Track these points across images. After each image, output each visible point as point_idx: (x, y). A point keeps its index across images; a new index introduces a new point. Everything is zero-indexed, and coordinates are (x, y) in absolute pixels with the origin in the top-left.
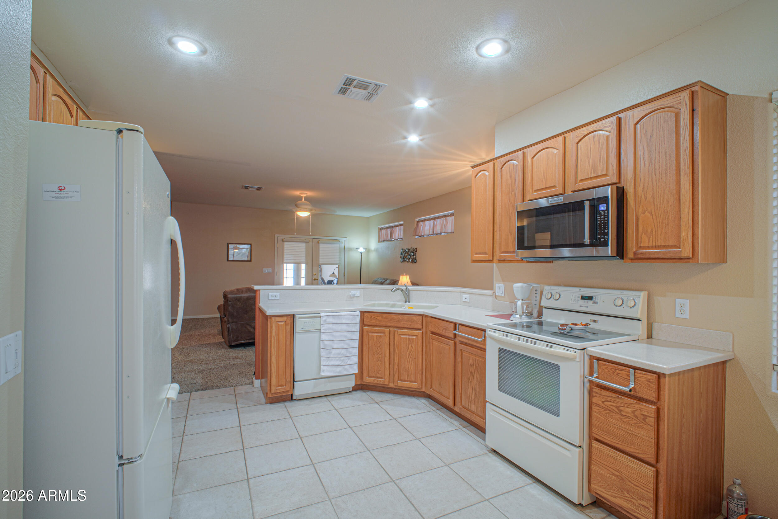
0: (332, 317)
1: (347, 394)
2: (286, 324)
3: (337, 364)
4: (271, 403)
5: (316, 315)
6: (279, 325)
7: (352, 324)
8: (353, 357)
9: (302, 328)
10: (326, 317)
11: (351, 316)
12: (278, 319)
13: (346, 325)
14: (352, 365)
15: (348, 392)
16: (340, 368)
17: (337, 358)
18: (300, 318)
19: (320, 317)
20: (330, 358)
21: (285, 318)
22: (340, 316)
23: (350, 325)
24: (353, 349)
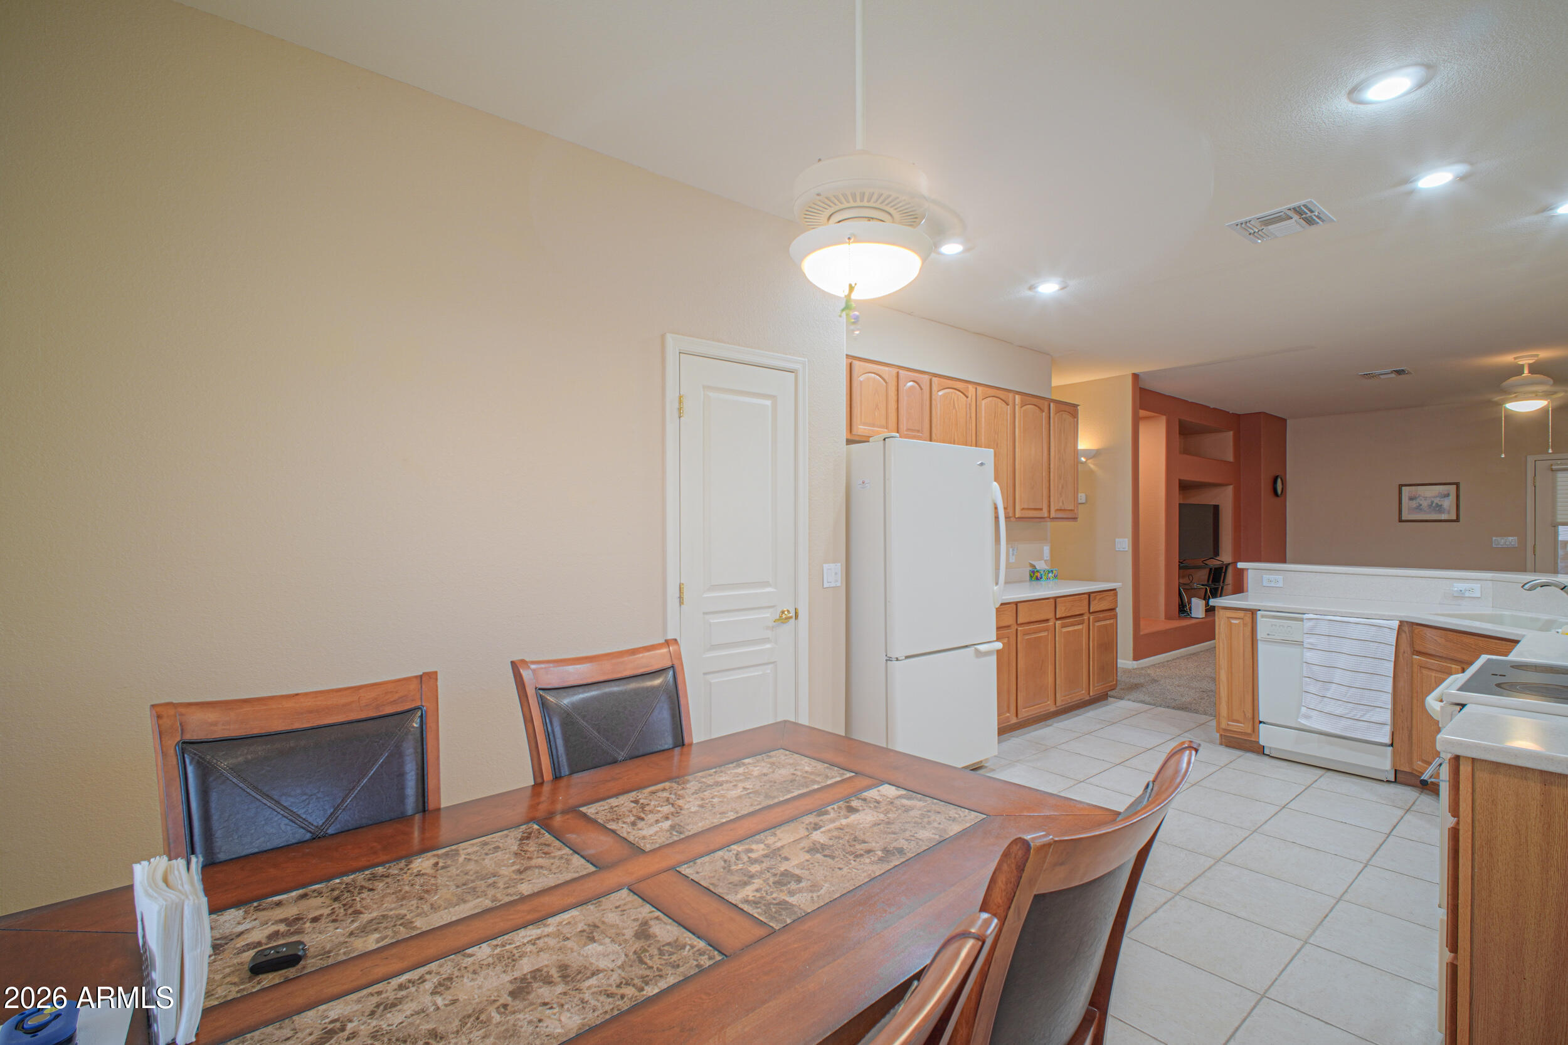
0: (1326, 622)
1: (1382, 783)
2: (1245, 625)
3: (1337, 712)
4: (1227, 746)
5: (1296, 616)
6: (1231, 623)
7: (1376, 644)
8: (1378, 709)
9: (1268, 635)
10: (1314, 621)
11: (1374, 628)
12: (1229, 614)
13: (1359, 642)
14: (1378, 726)
15: (1383, 781)
16: (1344, 723)
17: (1340, 703)
18: (1263, 616)
19: (1302, 620)
20: (1325, 699)
21: (1241, 614)
22: (1344, 624)
23: (1372, 644)
24: (1381, 694)
